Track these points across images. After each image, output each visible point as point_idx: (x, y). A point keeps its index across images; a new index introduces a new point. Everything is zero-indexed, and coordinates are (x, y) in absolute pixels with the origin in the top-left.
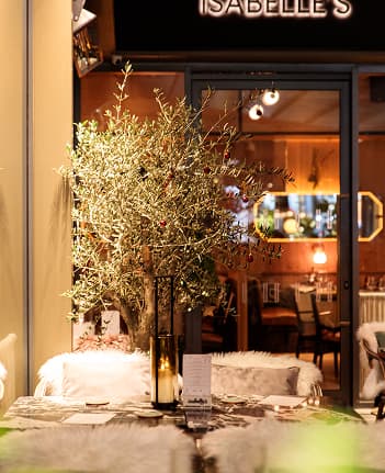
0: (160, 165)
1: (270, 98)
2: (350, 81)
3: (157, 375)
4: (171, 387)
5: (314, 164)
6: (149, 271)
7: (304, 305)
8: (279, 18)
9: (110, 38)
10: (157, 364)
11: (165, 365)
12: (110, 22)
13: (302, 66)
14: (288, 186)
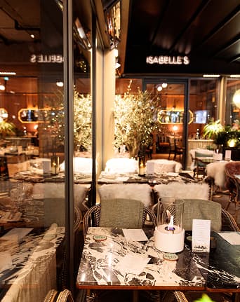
0: (139, 108)
1: (165, 85)
2: (187, 82)
3: (140, 167)
4: (144, 171)
5: (175, 102)
6: (136, 137)
7: (172, 142)
8: (169, 64)
9: (123, 70)
10: (140, 164)
11: (142, 165)
12: (123, 66)
13: (175, 78)
14: (167, 108)
